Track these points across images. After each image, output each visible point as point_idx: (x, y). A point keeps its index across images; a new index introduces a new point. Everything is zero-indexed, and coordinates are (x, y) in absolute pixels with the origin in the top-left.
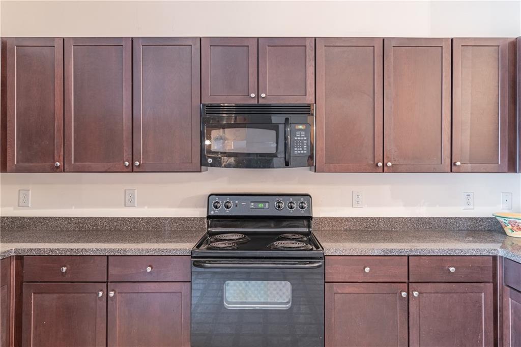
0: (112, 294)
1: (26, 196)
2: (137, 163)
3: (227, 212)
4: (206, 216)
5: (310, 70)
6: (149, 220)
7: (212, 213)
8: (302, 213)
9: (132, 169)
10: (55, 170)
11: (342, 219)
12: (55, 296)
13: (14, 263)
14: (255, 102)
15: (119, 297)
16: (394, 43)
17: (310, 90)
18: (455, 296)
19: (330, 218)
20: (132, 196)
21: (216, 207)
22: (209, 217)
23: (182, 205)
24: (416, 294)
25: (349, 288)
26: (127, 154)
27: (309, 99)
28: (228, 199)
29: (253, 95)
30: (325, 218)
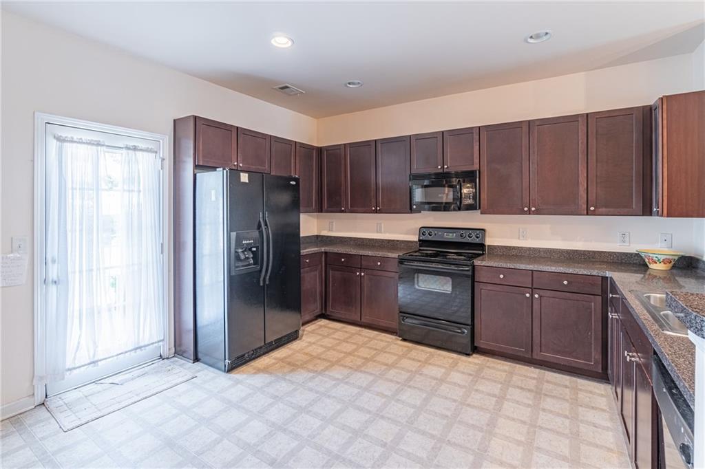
0: (363, 274)
1: (333, 226)
2: (378, 208)
3: (430, 238)
4: (417, 240)
5: (476, 148)
6: (389, 241)
7: (421, 238)
8: (477, 241)
9: (376, 212)
10: (342, 212)
11: (510, 247)
12: (340, 272)
13: (324, 256)
14: (441, 171)
15: (366, 276)
16: (538, 123)
17: (476, 161)
18: (569, 301)
19: (501, 246)
20: (381, 227)
21: (423, 235)
22: (420, 240)
23: (407, 233)
24: (536, 296)
25: (490, 287)
26: (373, 203)
27: (476, 167)
28: (431, 230)
29: (439, 167)
30: (498, 246)
